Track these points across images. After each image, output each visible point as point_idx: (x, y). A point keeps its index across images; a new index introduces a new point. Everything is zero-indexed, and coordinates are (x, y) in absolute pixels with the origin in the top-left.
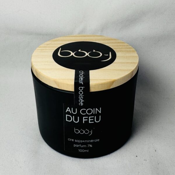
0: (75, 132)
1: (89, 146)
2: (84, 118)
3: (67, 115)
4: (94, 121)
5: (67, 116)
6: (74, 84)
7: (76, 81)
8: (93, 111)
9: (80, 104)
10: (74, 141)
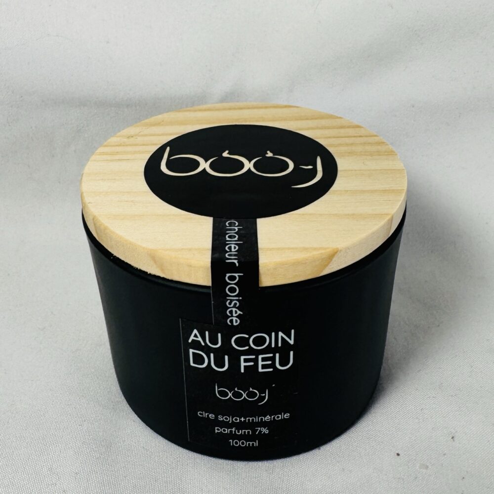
0: (218, 395)
1: (260, 431)
2: (242, 358)
3: (191, 351)
4: (273, 365)
5: (194, 353)
6: (209, 265)
7: (216, 255)
8: (270, 340)
9: (231, 321)
10: (216, 417)
